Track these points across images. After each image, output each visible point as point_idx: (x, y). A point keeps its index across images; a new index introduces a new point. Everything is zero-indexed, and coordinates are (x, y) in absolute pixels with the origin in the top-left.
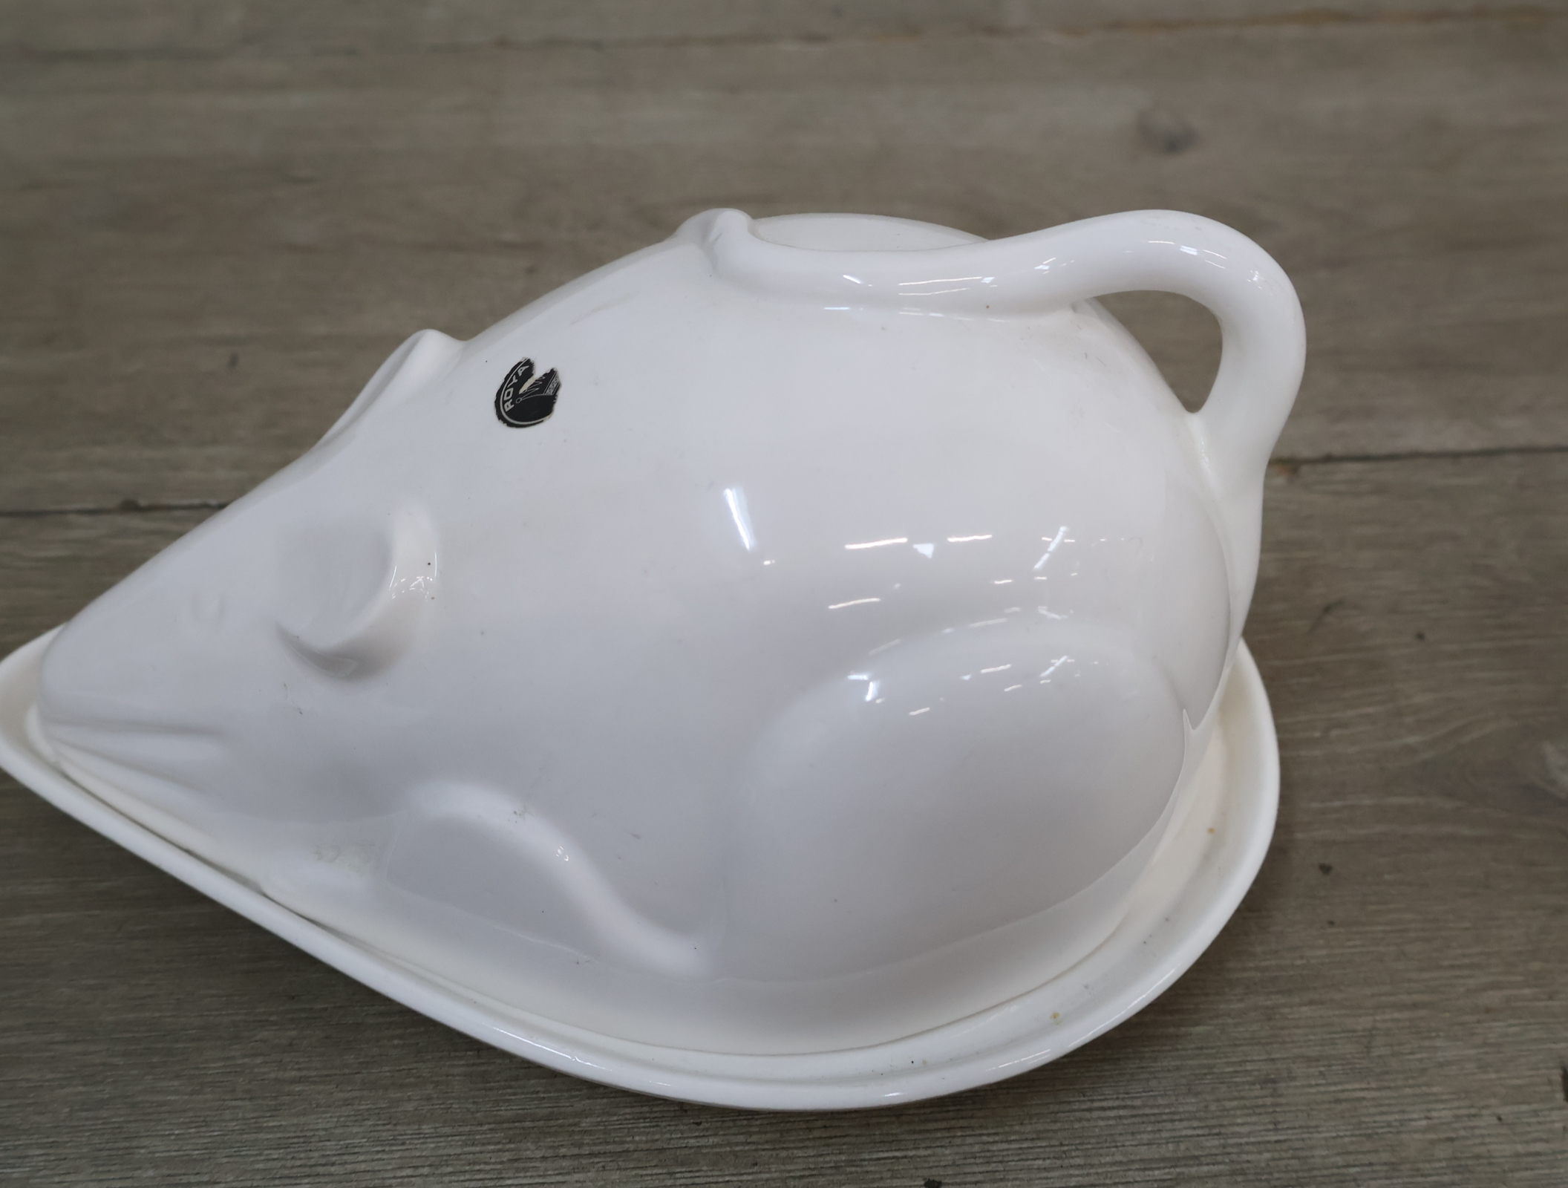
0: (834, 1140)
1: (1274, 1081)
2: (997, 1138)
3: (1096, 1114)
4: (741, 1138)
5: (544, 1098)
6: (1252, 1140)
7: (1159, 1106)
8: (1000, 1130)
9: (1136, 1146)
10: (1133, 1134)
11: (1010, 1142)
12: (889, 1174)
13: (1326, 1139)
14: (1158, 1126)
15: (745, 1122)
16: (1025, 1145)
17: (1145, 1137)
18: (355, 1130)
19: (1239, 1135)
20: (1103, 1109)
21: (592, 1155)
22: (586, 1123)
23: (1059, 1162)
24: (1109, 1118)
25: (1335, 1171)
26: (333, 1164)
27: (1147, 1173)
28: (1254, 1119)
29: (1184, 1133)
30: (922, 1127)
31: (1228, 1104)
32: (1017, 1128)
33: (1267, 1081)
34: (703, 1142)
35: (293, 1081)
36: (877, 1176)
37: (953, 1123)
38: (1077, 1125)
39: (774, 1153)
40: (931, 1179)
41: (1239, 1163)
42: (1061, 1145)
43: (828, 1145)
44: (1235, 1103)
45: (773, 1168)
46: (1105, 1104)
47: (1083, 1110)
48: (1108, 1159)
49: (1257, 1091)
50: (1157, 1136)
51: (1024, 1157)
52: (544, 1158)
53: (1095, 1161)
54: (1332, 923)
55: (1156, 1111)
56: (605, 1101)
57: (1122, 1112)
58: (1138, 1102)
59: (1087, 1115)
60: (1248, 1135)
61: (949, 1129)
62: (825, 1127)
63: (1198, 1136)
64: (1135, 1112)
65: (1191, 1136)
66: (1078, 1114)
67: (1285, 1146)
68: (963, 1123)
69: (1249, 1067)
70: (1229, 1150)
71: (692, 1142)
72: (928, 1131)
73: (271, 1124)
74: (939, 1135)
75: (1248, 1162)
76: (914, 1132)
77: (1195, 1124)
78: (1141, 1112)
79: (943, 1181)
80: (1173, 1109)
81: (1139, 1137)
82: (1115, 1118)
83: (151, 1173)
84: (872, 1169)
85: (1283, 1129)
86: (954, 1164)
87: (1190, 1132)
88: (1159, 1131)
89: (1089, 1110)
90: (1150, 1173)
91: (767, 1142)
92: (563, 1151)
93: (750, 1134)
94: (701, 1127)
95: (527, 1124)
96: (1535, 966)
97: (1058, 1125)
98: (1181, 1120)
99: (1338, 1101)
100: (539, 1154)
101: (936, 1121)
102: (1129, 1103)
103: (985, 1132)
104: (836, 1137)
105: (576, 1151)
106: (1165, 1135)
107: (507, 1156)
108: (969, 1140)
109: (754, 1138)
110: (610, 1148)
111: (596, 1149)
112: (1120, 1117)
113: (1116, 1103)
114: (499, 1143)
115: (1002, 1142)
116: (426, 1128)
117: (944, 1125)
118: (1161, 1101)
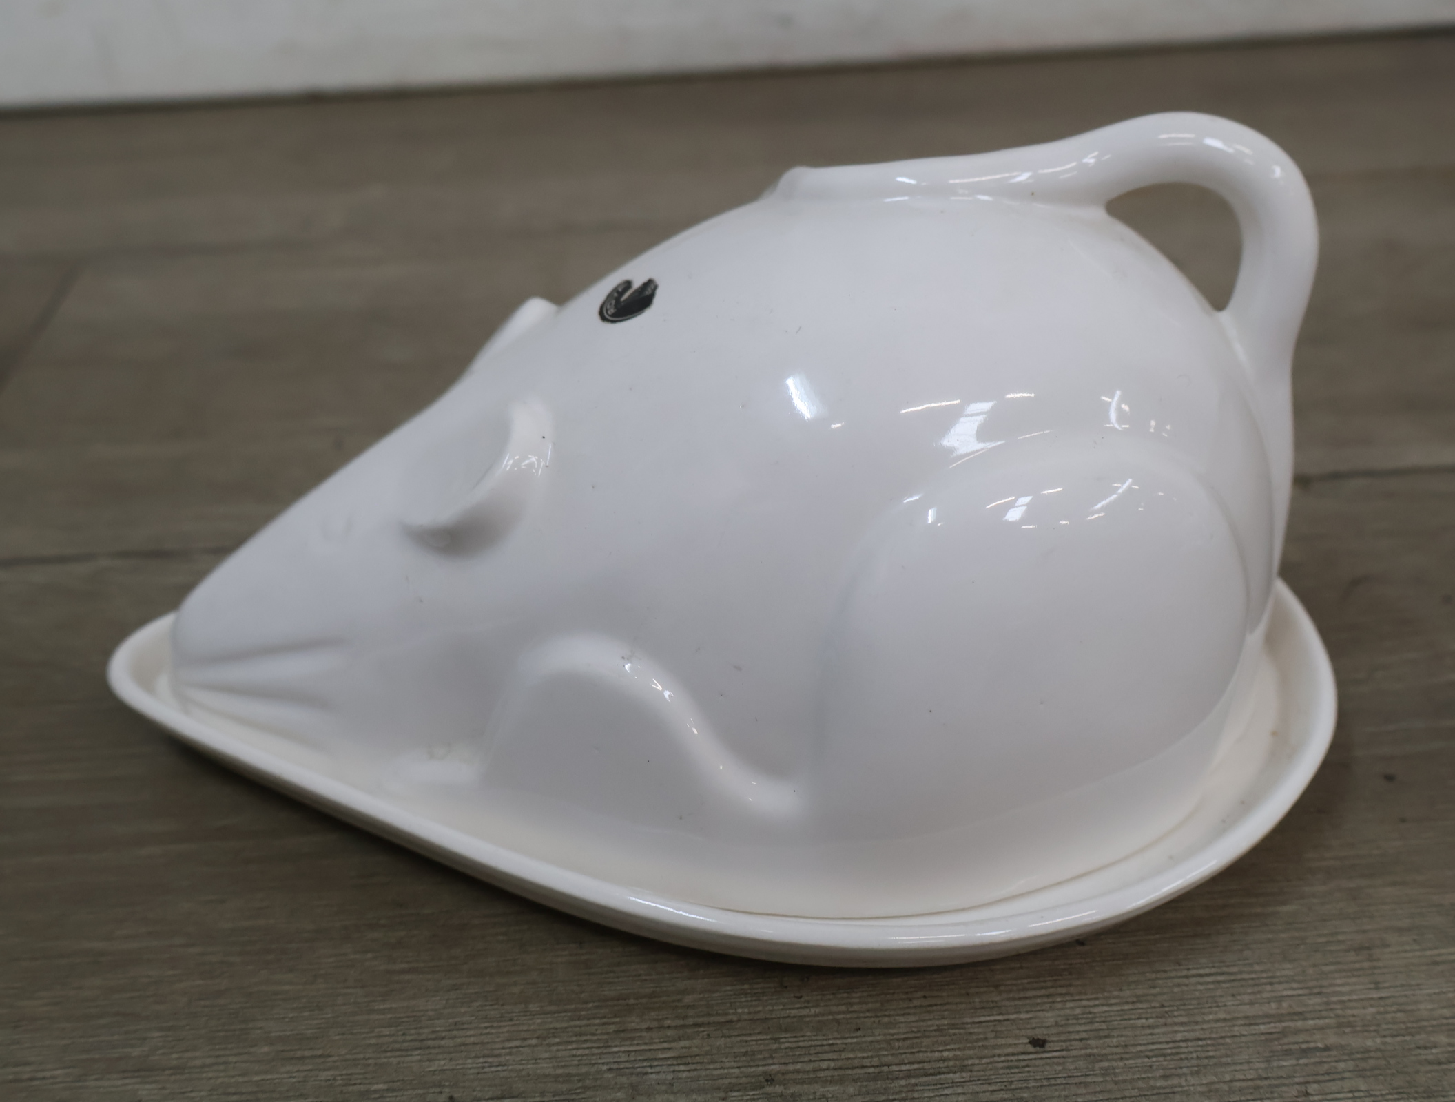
0: (934, 1008)
1: (1368, 948)
2: (1097, 1002)
3: (1193, 980)
4: (843, 1008)
5: (646, 980)
6: (1355, 997)
7: (1255, 972)
8: (1100, 995)
9: (1238, 1005)
10: (1233, 995)
11: (1111, 1005)
12: (993, 1035)
13: (1429, 995)
14: (1256, 989)
15: (845, 995)
16: (1126, 1007)
17: (1246, 998)
18: (463, 1010)
19: (1341, 994)
20: (1201, 976)
21: (696, 1025)
22: (688, 999)
23: (1162, 1021)
24: (1208, 983)
25: (1445, 1021)
26: (443, 1038)
27: (1252, 1027)
28: (1354, 980)
29: (1285, 993)
30: (1022, 995)
31: (1324, 969)
32: (1116, 993)
33: (1359, 949)
34: (805, 1012)
35: (403, 972)
36: (982, 1036)
37: (1052, 991)
38: (1176, 990)
39: (877, 1020)
40: (1036, 1038)
41: (1344, 1017)
42: (1163, 1006)
43: (929, 1012)
44: (1331, 968)
45: (877, 1032)
46: (1202, 972)
47: (1181, 977)
48: (1211, 1017)
49: (1353, 957)
50: (1258, 996)
51: (1126, 1017)
52: (649, 1029)
53: (1199, 1019)
54: (1403, 820)
55: (1253, 976)
56: (706, 980)
57: (1220, 978)
58: (1234, 969)
59: (1185, 981)
60: (1350, 993)
61: (1048, 996)
62: (925, 997)
63: (1300, 995)
64: (1232, 978)
65: (1293, 996)
66: (1177, 981)
67: (1389, 1001)
68: (1063, 990)
69: (1341, 938)
70: (1332, 1006)
71: (793, 1012)
72: (1026, 998)
73: (382, 1007)
74: (1038, 1001)
75: (1354, 1016)
76: (1014, 999)
77: (1295, 985)
78: (1239, 977)
79: (1048, 1039)
80: (1270, 974)
81: (1239, 997)
82: (1213, 982)
83: (266, 1049)
84: (976, 1030)
85: (1384, 988)
86: (1057, 1025)
87: (1290, 993)
88: (1259, 992)
89: (1187, 977)
90: (1256, 1027)
91: (868, 1011)
92: (668, 1022)
93: (852, 1004)
94: (802, 999)
95: (632, 1001)
97: (1158, 990)
98: (1280, 983)
99: (1436, 963)
100: (644, 1026)
101: (1035, 989)
102: (1225, 969)
103: (1084, 997)
104: (936, 1005)
105: (680, 1022)
106: (1265, 995)
107: (612, 1028)
108: (1069, 1005)
109: (856, 1008)
110: (712, 1019)
111: (701, 1020)
112: (1219, 982)
113: (1213, 970)
114: (604, 1017)
115: (1103, 1005)
116: (533, 1007)
117: (1043, 992)
118: (1257, 968)
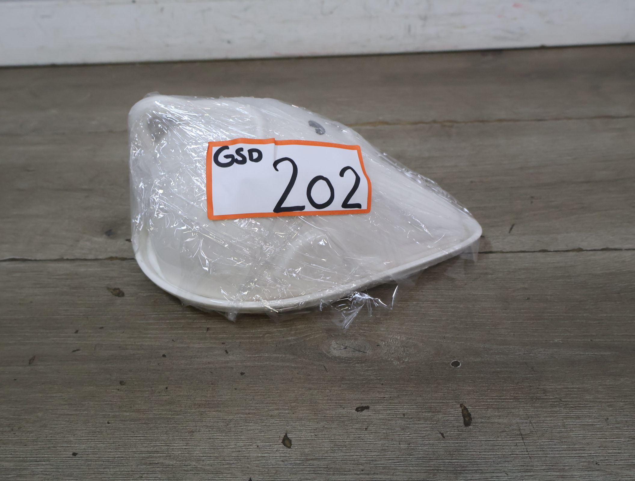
1: (193, 432)
2: (101, 443)
3: (134, 438)
6: (178, 448)
8: (103, 441)
9: (141, 447)
11: (104, 444)
12: (63, 450)
13: (200, 449)
14: (151, 442)
16: (108, 445)
17: (145, 445)
19: (174, 446)
20: (137, 437)
23: (116, 450)
24: (137, 439)
25: (198, 458)
27: (141, 455)
28: (181, 442)
29: (158, 445)
31: (175, 438)
32: (108, 440)
36: (60, 451)
38: (126, 441)
39: (32, 443)
40: (75, 453)
41: (170, 454)
42: (119, 446)
44: (178, 437)
45: (30, 447)
46: (138, 435)
47: (131, 437)
48: (131, 450)
49: (187, 434)
50: (149, 445)
51: (106, 448)
53: (127, 451)
54: (236, 389)
55: (153, 438)
58: (148, 436)
59: (131, 438)
60: (177, 446)
63: (162, 446)
64: (146, 438)
67: (187, 450)
69: (188, 428)
70: (169, 450)
75: (173, 454)
77: (163, 442)
79: (78, 453)
80: (158, 438)
81: (143, 445)
82: (139, 439)
84: (59, 449)
85: (189, 445)
86: (84, 449)
90: (142, 455)
94: (15, 435)
96: (294, 404)
97: (121, 440)
98: (159, 441)
99: (210, 439)
102: (146, 435)
103: (98, 441)
106: (152, 445)
108: (92, 443)
112: (141, 439)
113: (142, 435)
118: (155, 436)
